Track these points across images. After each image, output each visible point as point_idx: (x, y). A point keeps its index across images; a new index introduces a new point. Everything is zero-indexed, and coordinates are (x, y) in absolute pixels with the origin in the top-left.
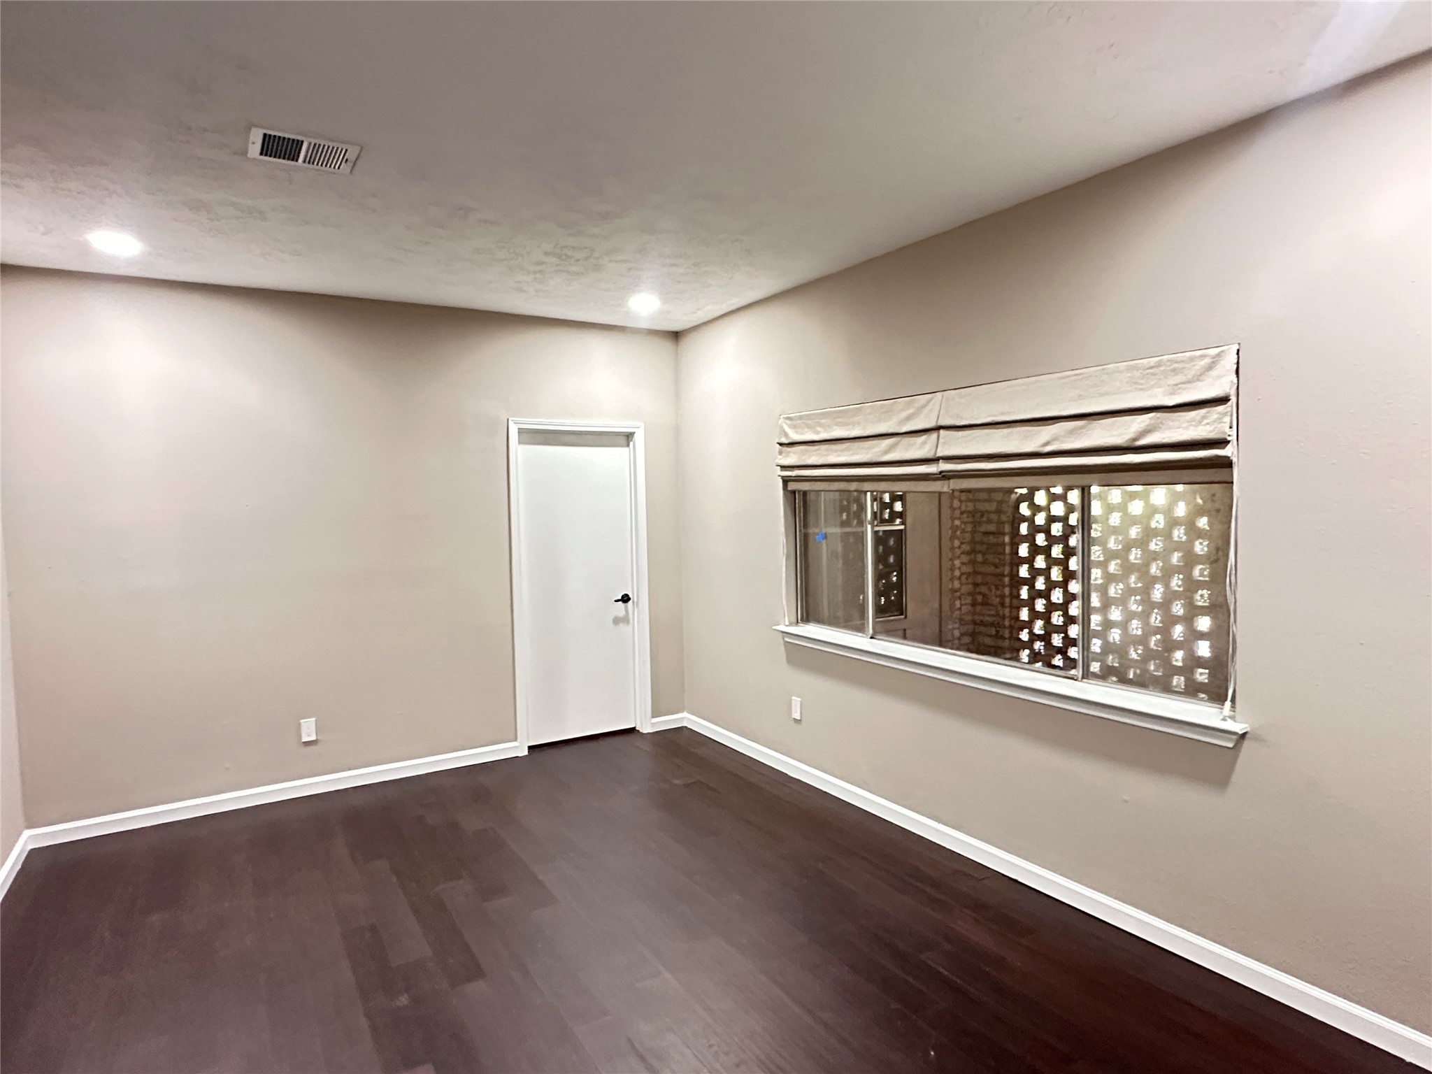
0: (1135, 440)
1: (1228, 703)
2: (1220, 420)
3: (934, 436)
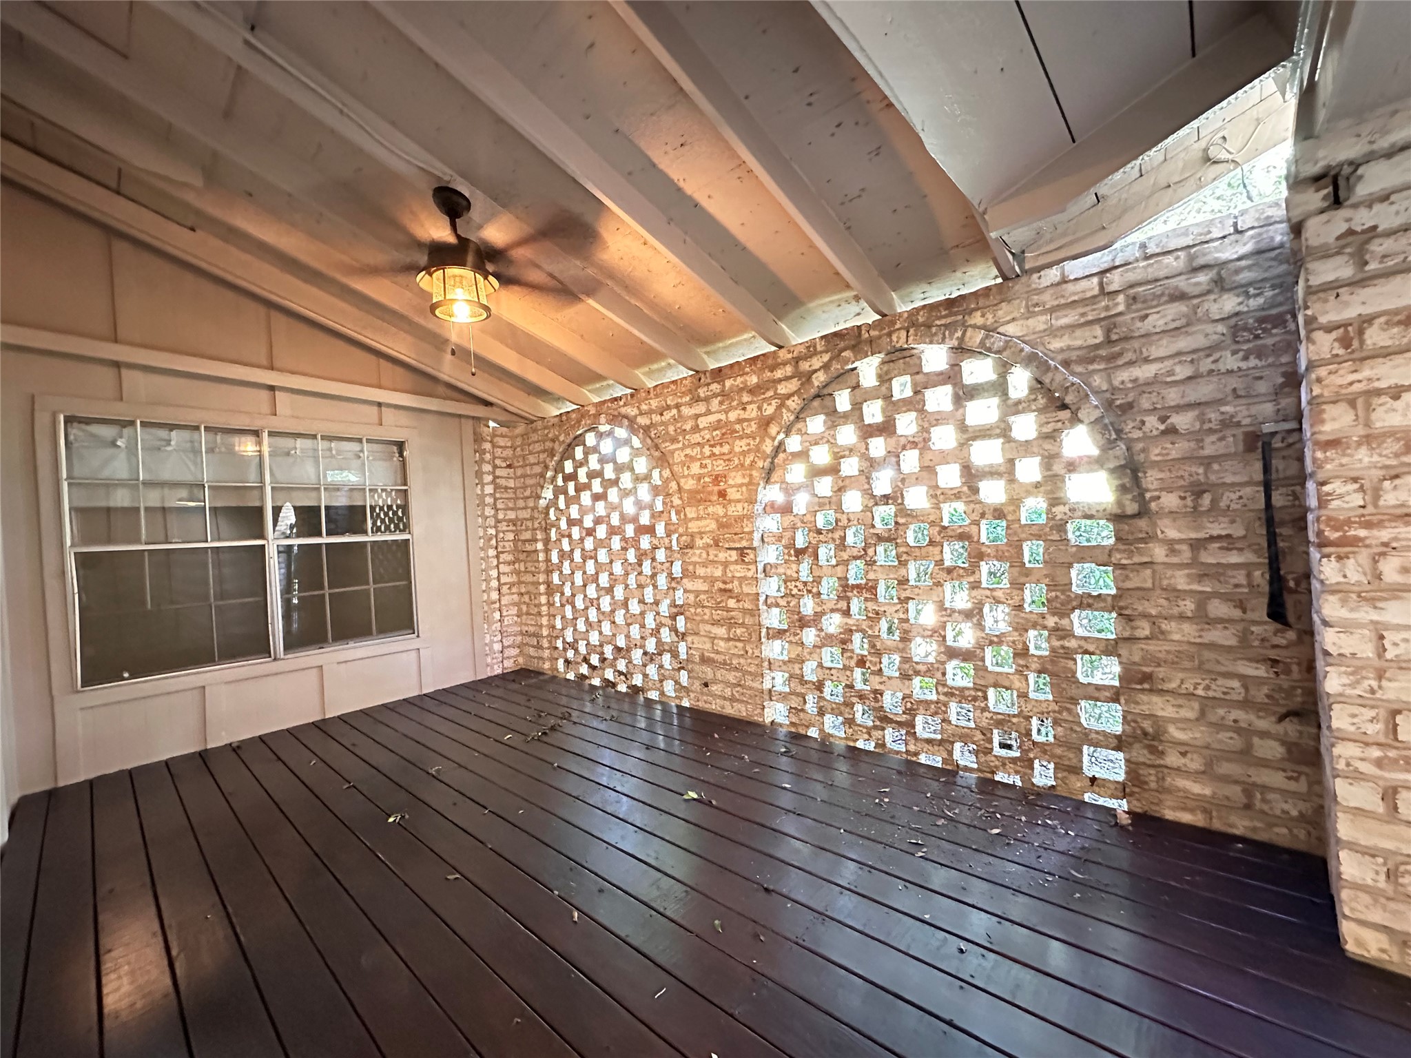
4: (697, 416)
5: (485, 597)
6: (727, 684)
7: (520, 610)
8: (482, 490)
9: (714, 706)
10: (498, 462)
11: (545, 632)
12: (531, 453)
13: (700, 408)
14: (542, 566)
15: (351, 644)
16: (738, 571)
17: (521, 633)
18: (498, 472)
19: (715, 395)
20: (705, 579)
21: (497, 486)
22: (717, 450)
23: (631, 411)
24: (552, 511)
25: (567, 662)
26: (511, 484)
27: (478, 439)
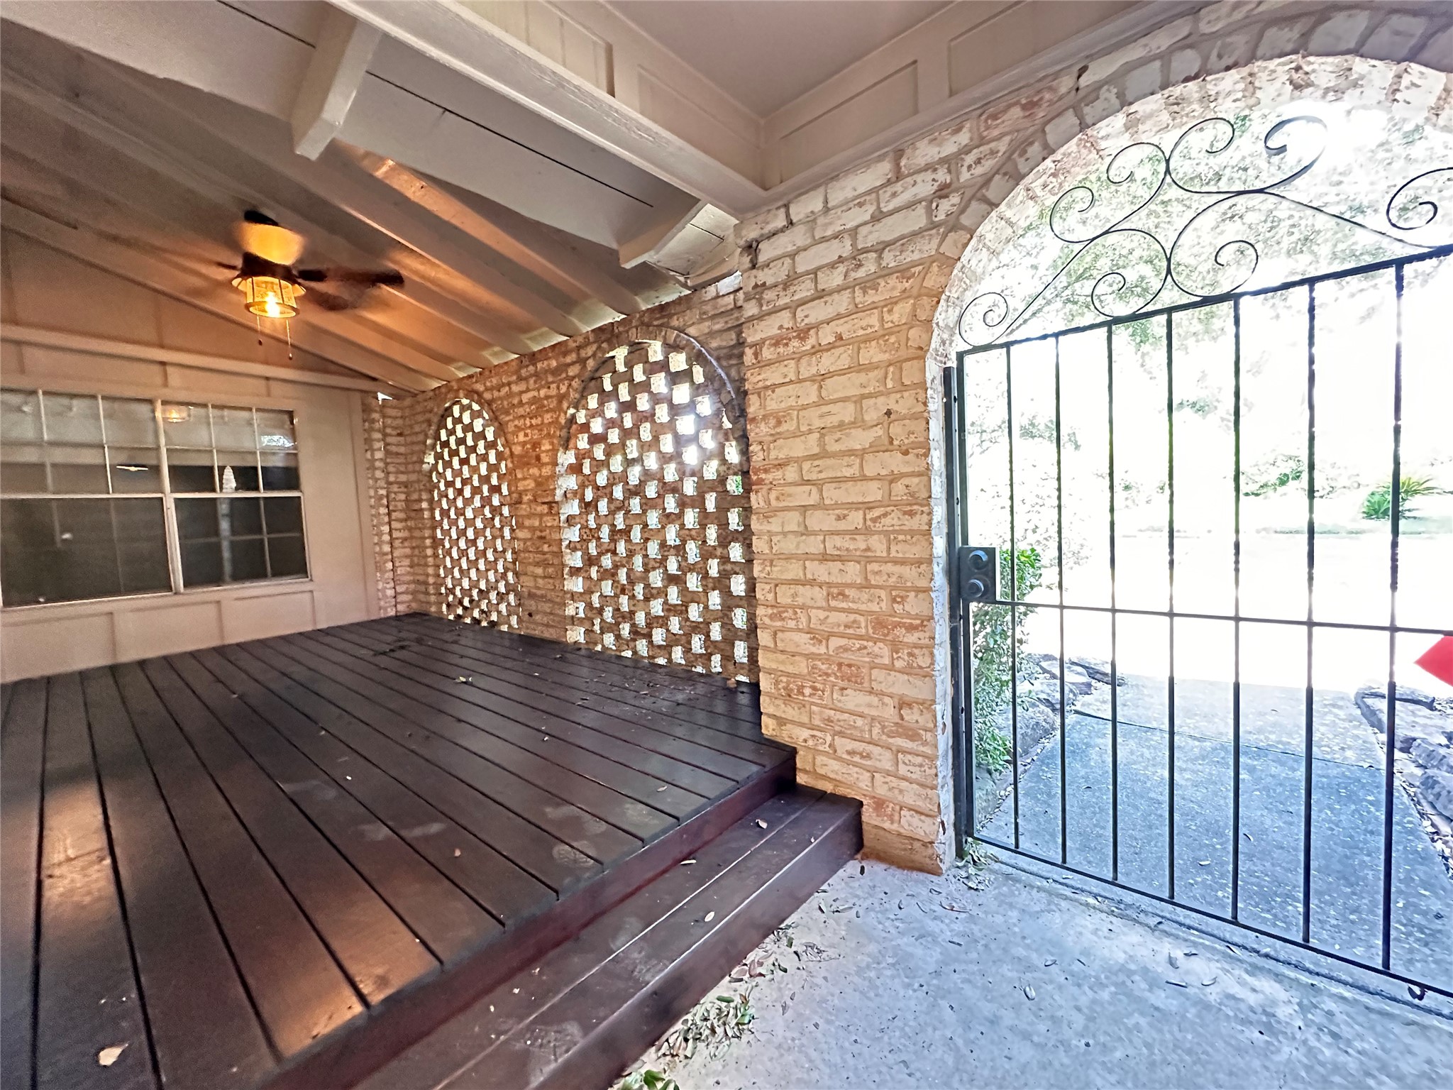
4: (522, 392)
5: (377, 549)
6: (545, 613)
7: (412, 561)
8: (372, 455)
9: (537, 632)
10: (388, 431)
11: (431, 580)
12: (417, 423)
13: (522, 386)
14: (428, 523)
15: (247, 584)
16: (549, 521)
17: (414, 582)
18: (389, 440)
19: (531, 376)
20: (529, 528)
21: (387, 452)
22: (534, 422)
23: (480, 387)
24: (434, 475)
25: (448, 605)
26: (402, 450)
27: (367, 409)
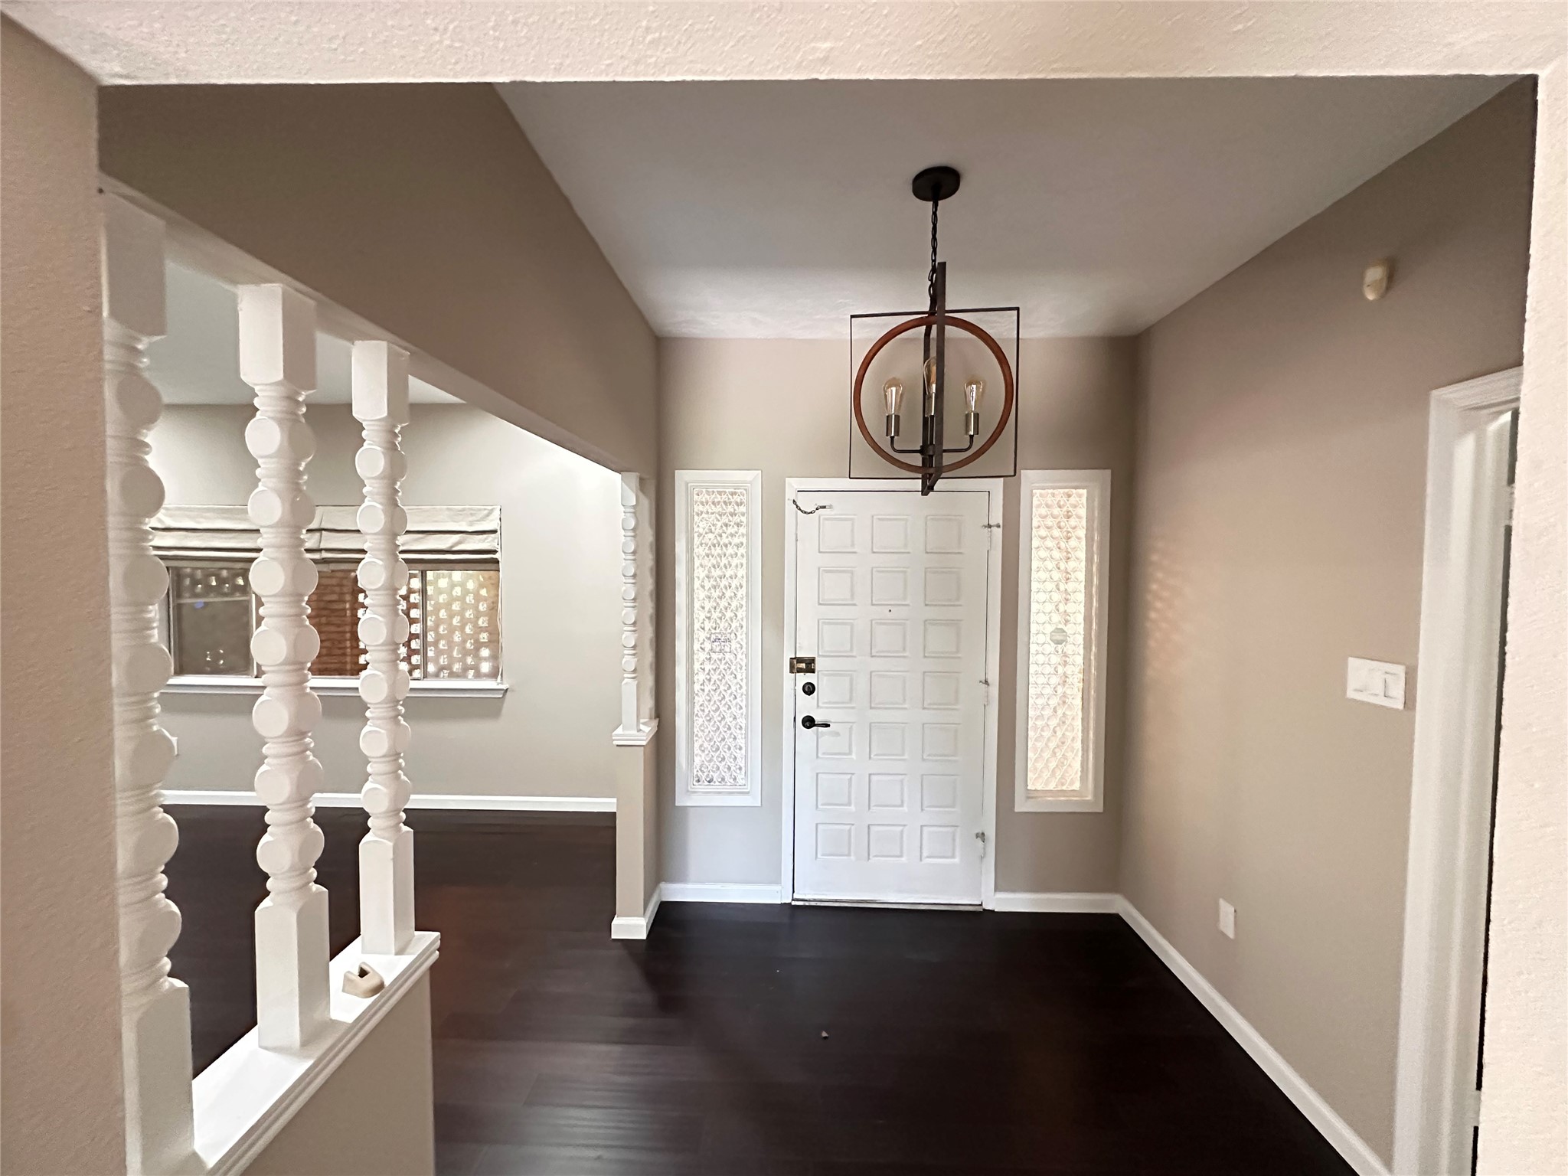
0: (452, 547)
1: (499, 677)
2: (493, 541)
3: (317, 534)
